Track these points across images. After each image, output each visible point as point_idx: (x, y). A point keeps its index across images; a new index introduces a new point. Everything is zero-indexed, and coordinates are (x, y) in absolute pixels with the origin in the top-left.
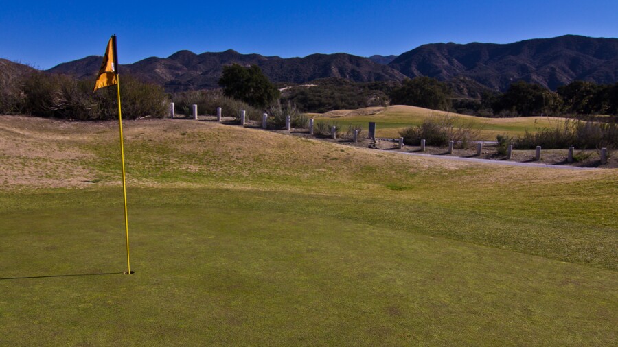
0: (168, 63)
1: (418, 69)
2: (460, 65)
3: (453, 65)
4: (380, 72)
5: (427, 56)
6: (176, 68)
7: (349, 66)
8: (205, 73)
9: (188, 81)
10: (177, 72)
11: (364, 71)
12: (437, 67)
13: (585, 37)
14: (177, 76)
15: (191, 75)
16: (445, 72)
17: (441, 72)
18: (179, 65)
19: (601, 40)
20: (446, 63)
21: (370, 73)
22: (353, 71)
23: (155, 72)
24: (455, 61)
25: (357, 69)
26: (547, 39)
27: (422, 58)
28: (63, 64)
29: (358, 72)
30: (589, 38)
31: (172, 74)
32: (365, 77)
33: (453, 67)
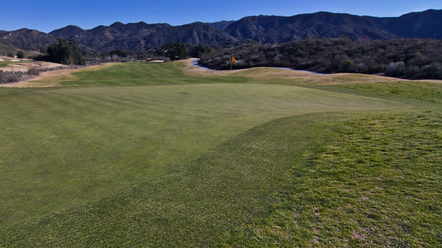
0: (110, 29)
1: (240, 32)
2: (263, 29)
3: (259, 29)
4: (218, 34)
5: (245, 24)
6: (115, 32)
7: (203, 31)
8: (130, 35)
9: (123, 40)
10: (115, 35)
11: (210, 34)
12: (250, 30)
13: (330, 13)
14: (116, 37)
15: (123, 37)
16: (254, 33)
17: (251, 33)
18: (116, 31)
19: (338, 14)
20: (255, 28)
21: (213, 35)
22: (204, 34)
23: (105, 35)
24: (260, 27)
25: (206, 33)
26: (310, 14)
27: (242, 25)
28: (56, 30)
29: (207, 35)
30: (332, 13)
31: (114, 36)
32: (210, 37)
33: (259, 30)
